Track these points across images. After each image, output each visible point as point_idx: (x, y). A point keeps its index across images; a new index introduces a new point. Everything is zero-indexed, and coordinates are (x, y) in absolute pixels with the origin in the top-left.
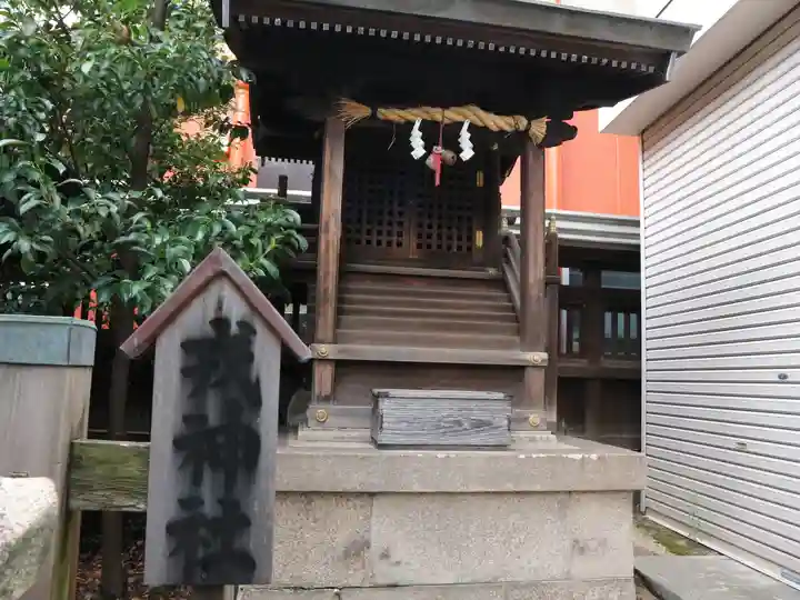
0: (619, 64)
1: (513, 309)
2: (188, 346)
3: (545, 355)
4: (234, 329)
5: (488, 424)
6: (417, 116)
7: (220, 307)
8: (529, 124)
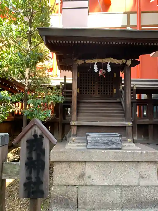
0: (151, 44)
1: (123, 110)
2: (28, 141)
3: (131, 123)
4: (38, 137)
5: (115, 143)
6: (96, 61)
7: (35, 131)
8: (126, 61)
